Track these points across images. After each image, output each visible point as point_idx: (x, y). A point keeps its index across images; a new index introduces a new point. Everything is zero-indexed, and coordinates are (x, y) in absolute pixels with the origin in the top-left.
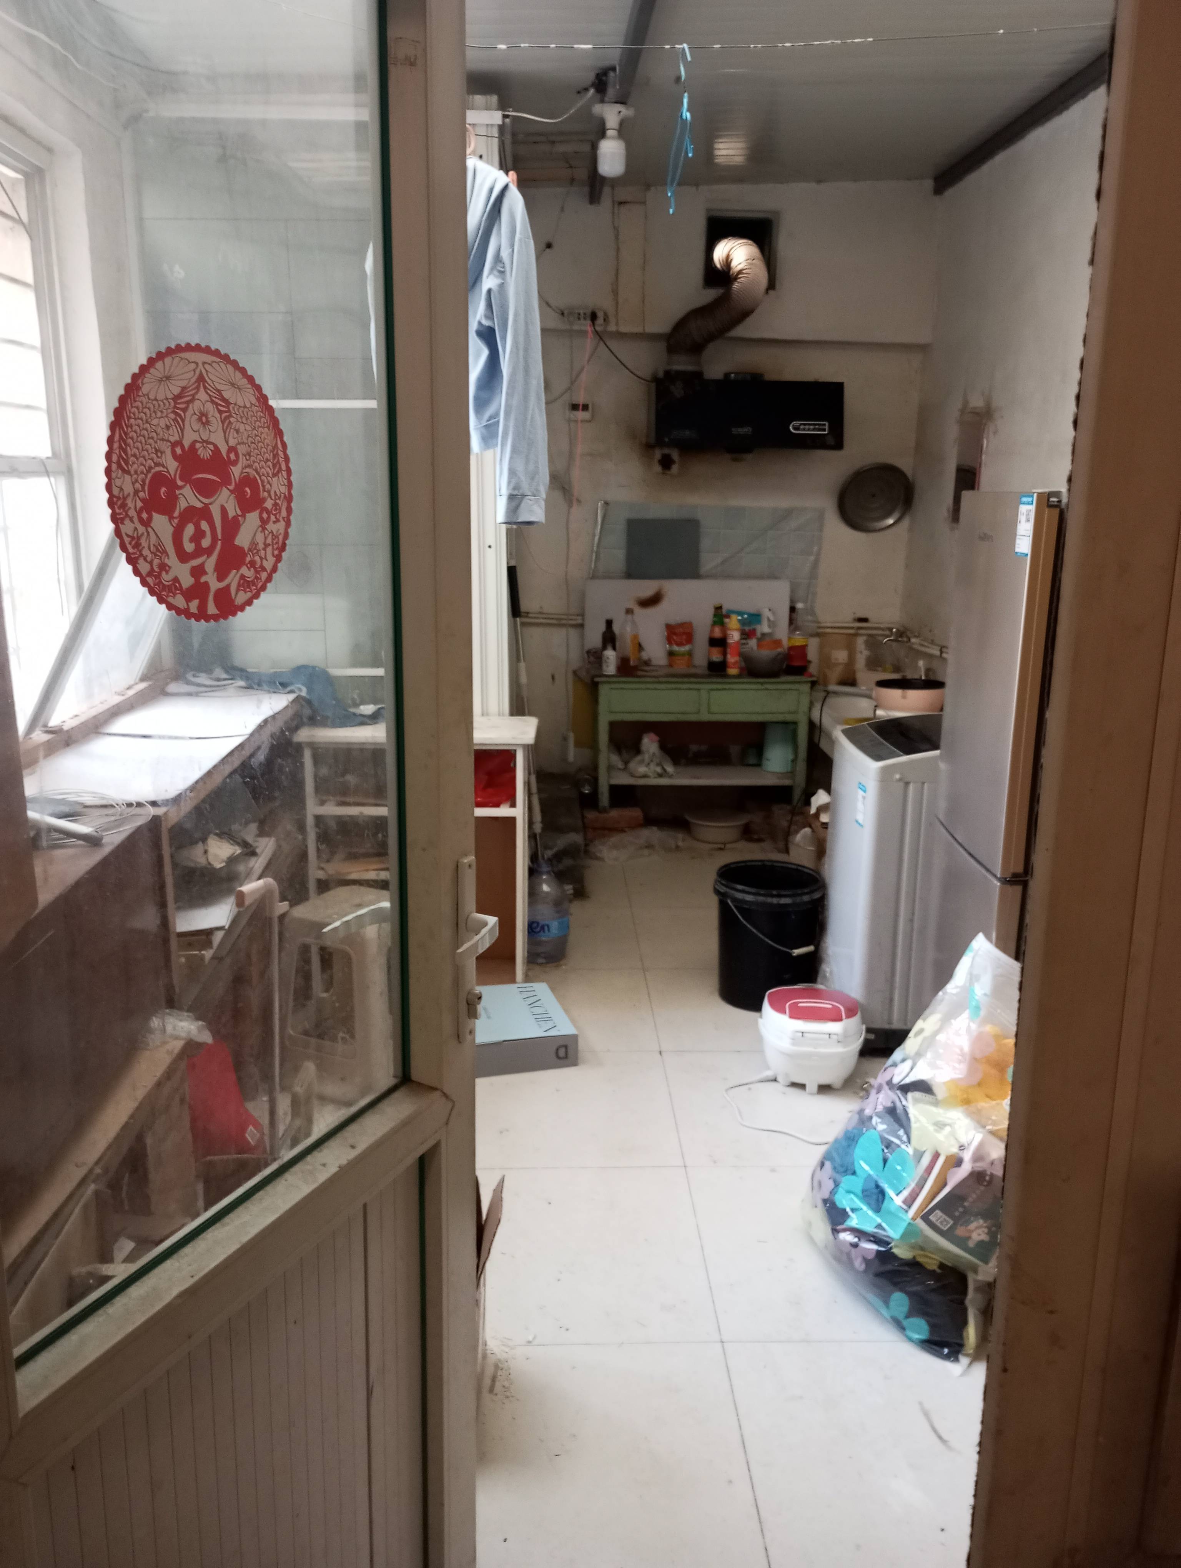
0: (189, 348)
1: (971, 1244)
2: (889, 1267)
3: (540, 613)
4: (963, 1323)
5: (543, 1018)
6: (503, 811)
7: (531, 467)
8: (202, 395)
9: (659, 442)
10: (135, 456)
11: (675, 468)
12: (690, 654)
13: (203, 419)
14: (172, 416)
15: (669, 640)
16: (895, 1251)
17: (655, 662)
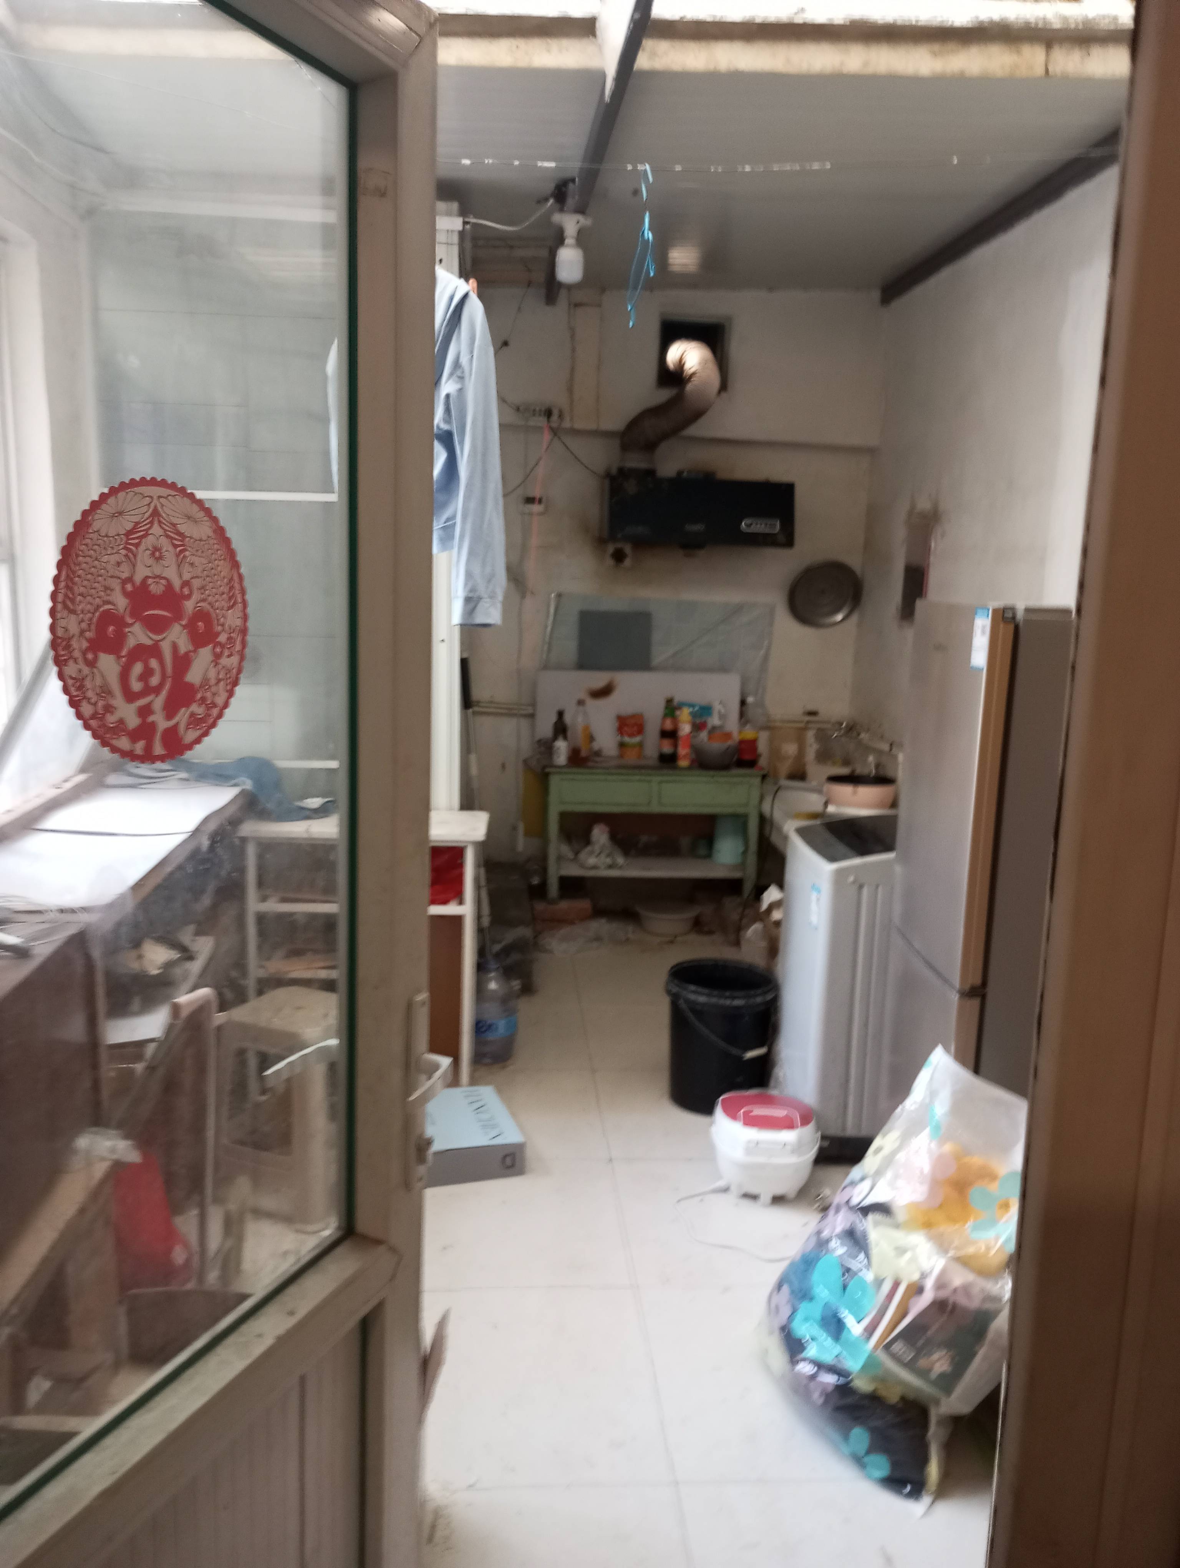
0: (143, 482)
1: (934, 1375)
2: (849, 1400)
3: (492, 702)
4: (924, 1461)
5: (488, 1125)
6: (450, 909)
7: (488, 570)
8: (156, 530)
9: (613, 537)
10: (81, 595)
11: (628, 562)
12: (641, 745)
13: (157, 554)
14: (123, 552)
15: (620, 731)
16: (856, 1383)
17: (605, 753)
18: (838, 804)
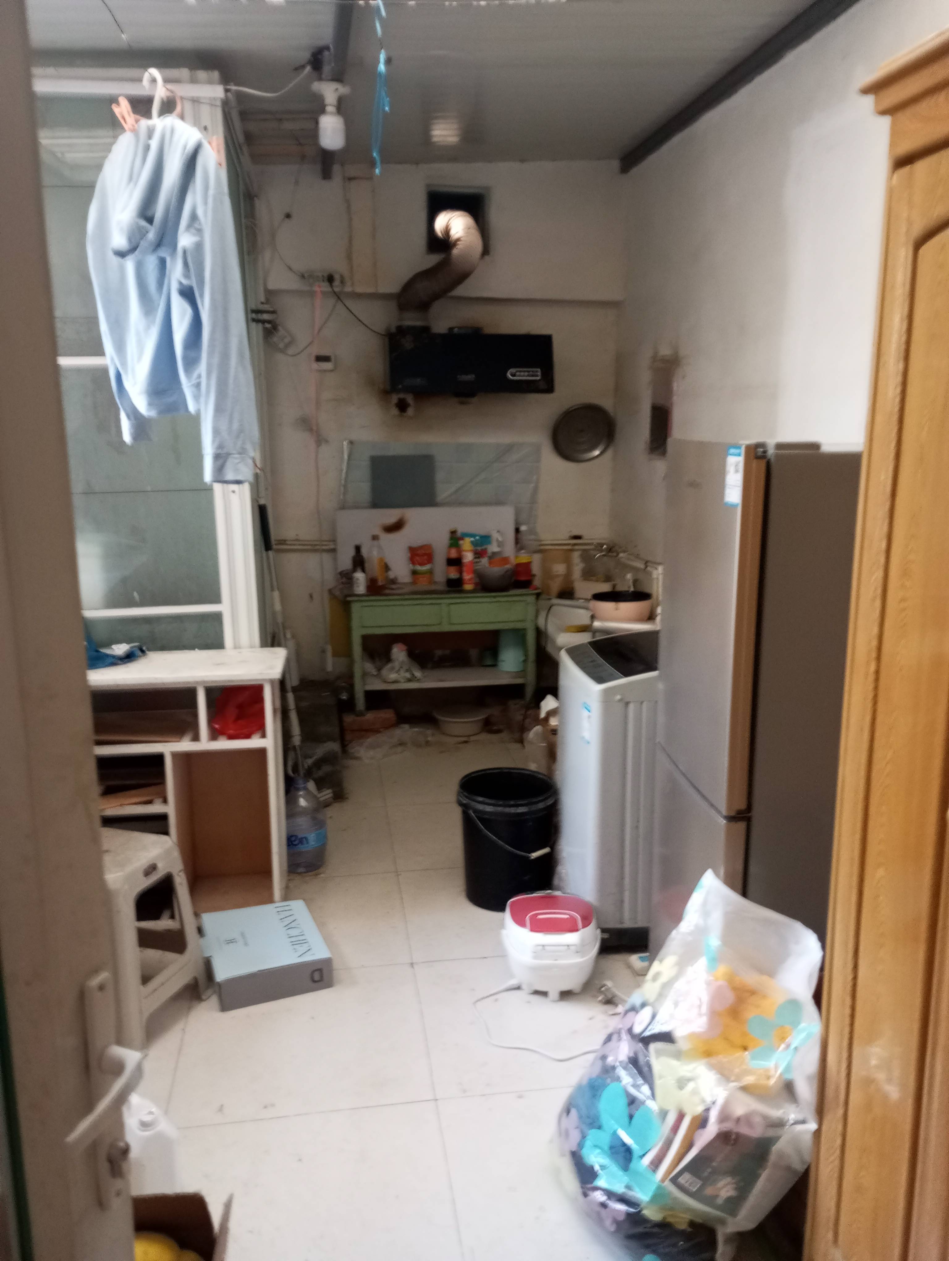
1: (720, 1201)
2: (640, 1229)
3: (297, 540)
5: (298, 942)
6: (254, 743)
9: (395, 388)
11: (410, 411)
12: (431, 572)
15: (412, 560)
16: (647, 1213)
17: (401, 580)
18: (602, 619)
